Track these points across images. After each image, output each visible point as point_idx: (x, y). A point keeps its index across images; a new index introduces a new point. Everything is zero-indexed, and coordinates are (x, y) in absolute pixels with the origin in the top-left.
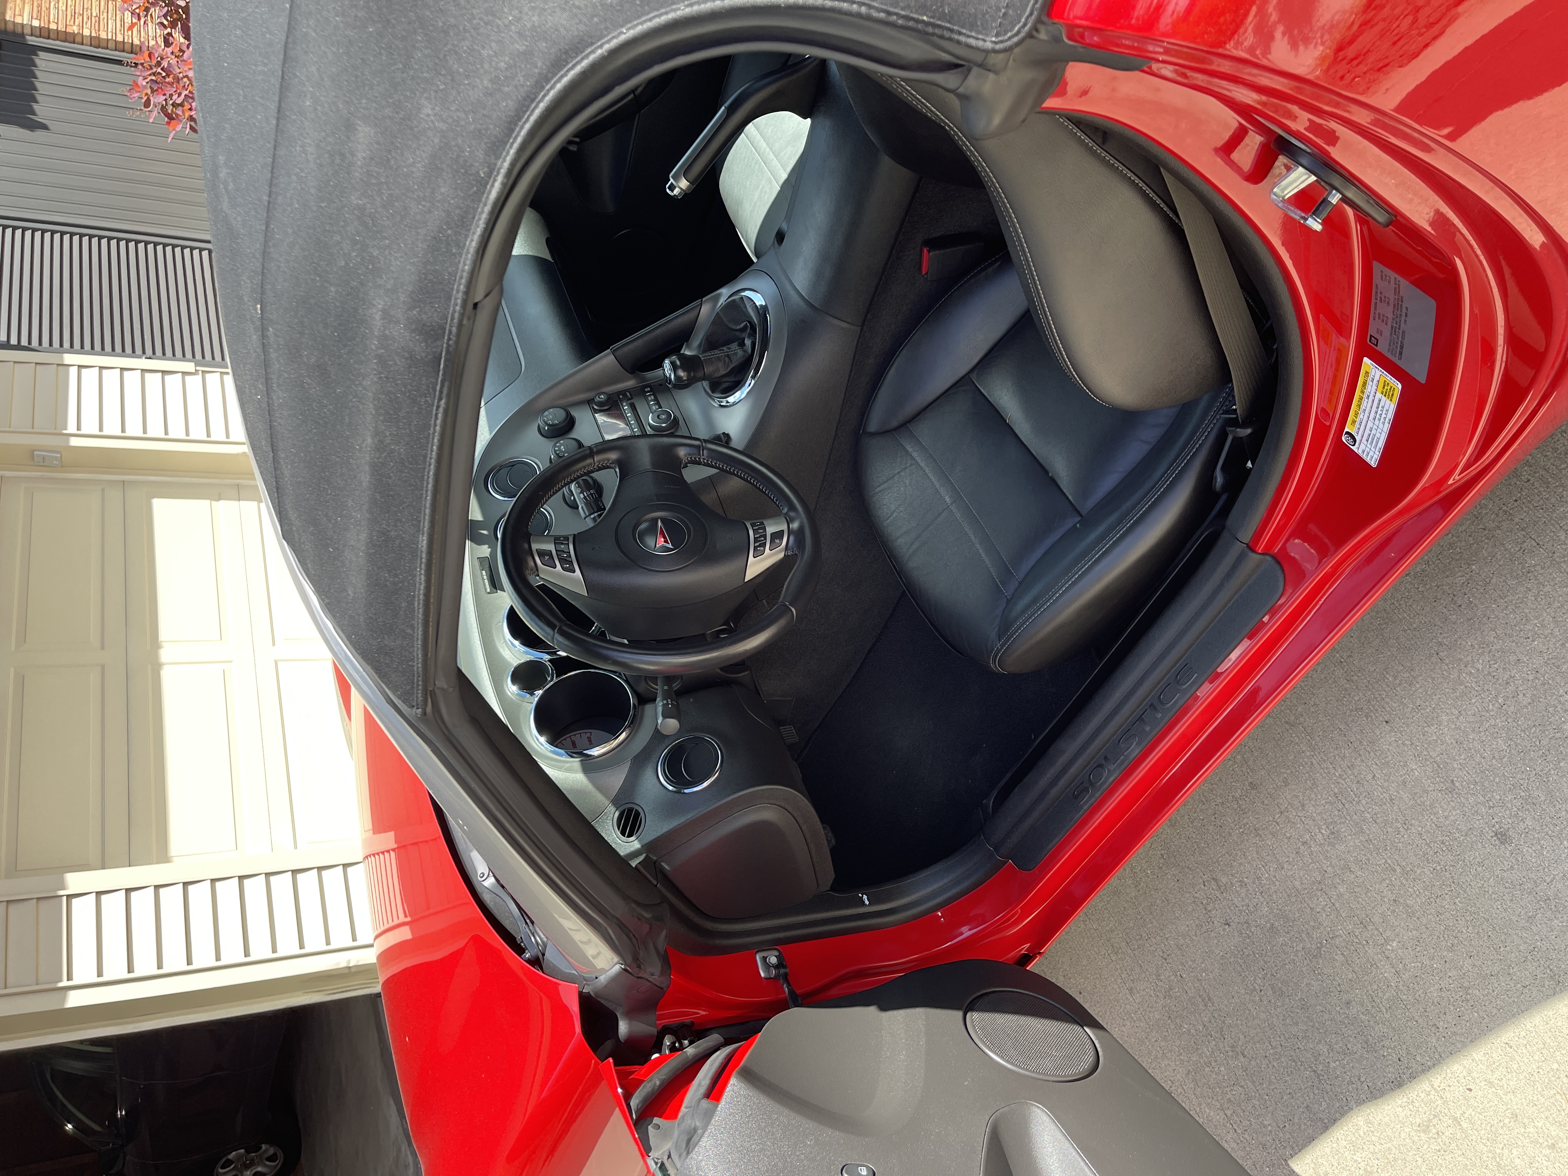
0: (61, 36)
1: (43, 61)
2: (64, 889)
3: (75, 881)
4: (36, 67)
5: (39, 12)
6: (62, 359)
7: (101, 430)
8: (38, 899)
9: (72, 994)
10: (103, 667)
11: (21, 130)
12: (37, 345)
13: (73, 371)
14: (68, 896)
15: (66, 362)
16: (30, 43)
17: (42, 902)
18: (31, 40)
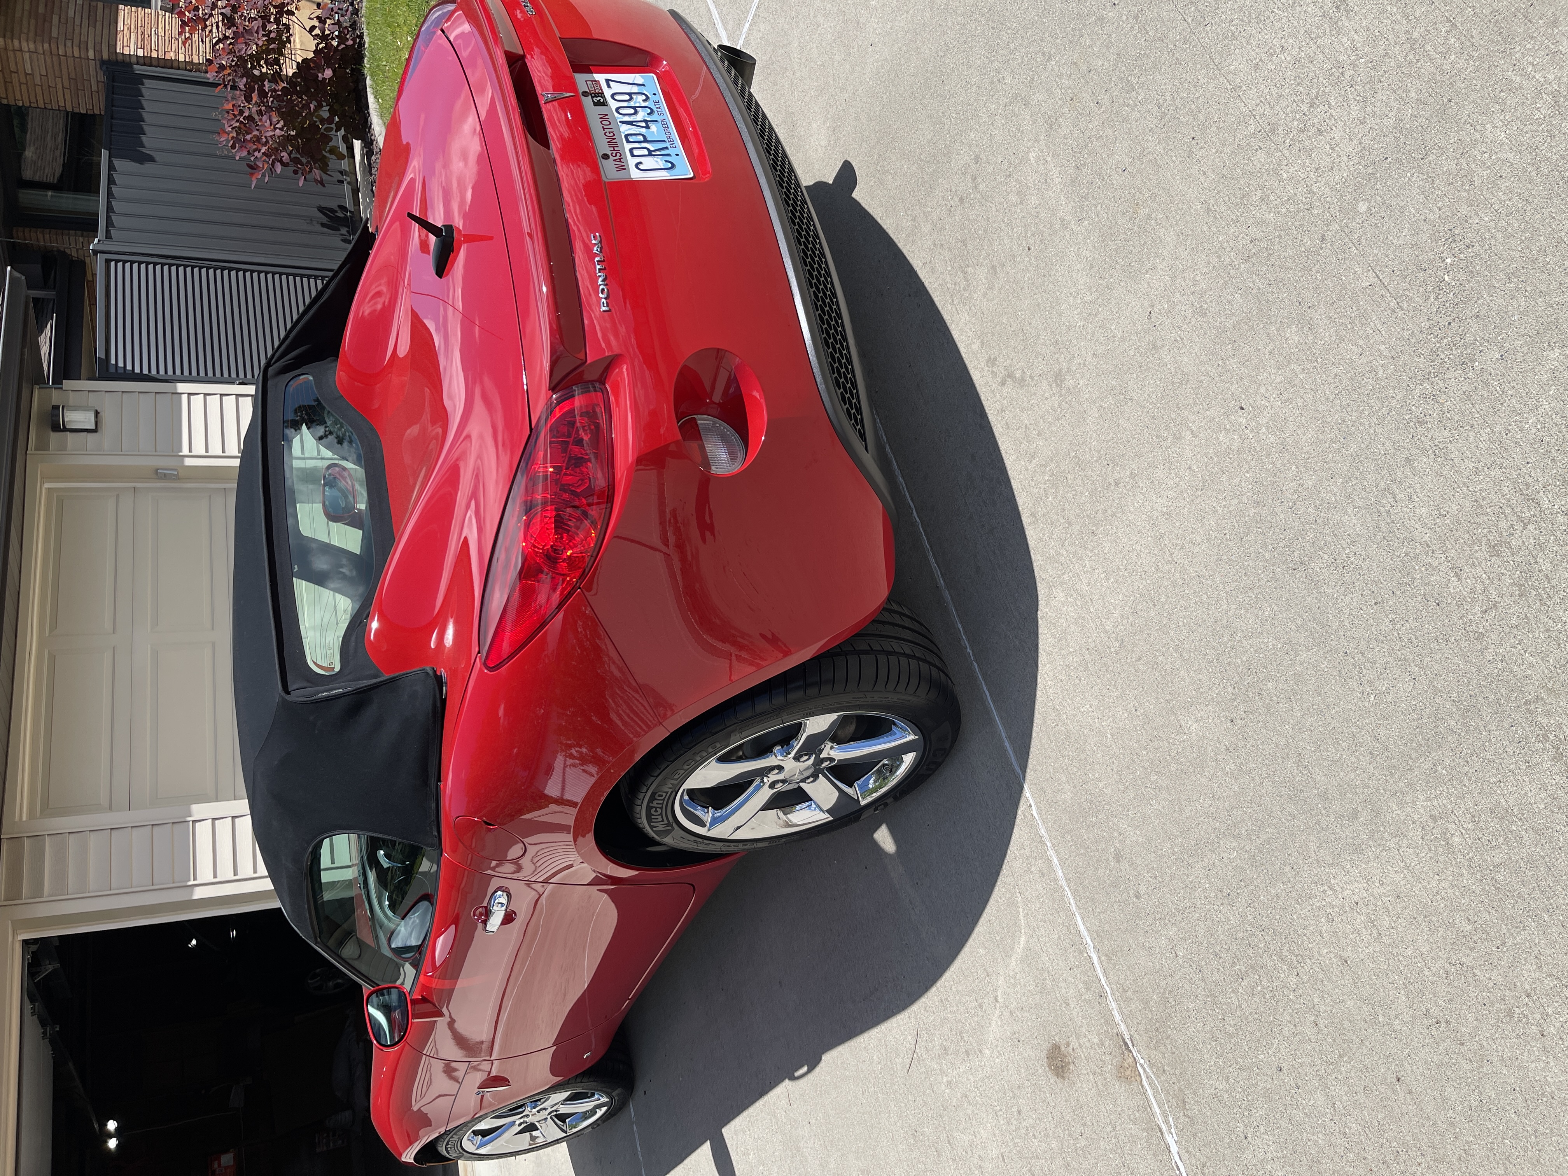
0: (162, 63)
1: (149, 89)
2: (190, 816)
3: (199, 810)
4: (143, 97)
5: (143, 40)
6: (176, 388)
7: (207, 451)
8: (173, 823)
9: (197, 889)
10: (213, 644)
11: (133, 163)
12: (156, 373)
13: (184, 398)
14: (193, 821)
15: (179, 391)
16: (137, 72)
17: (175, 825)
18: (138, 69)
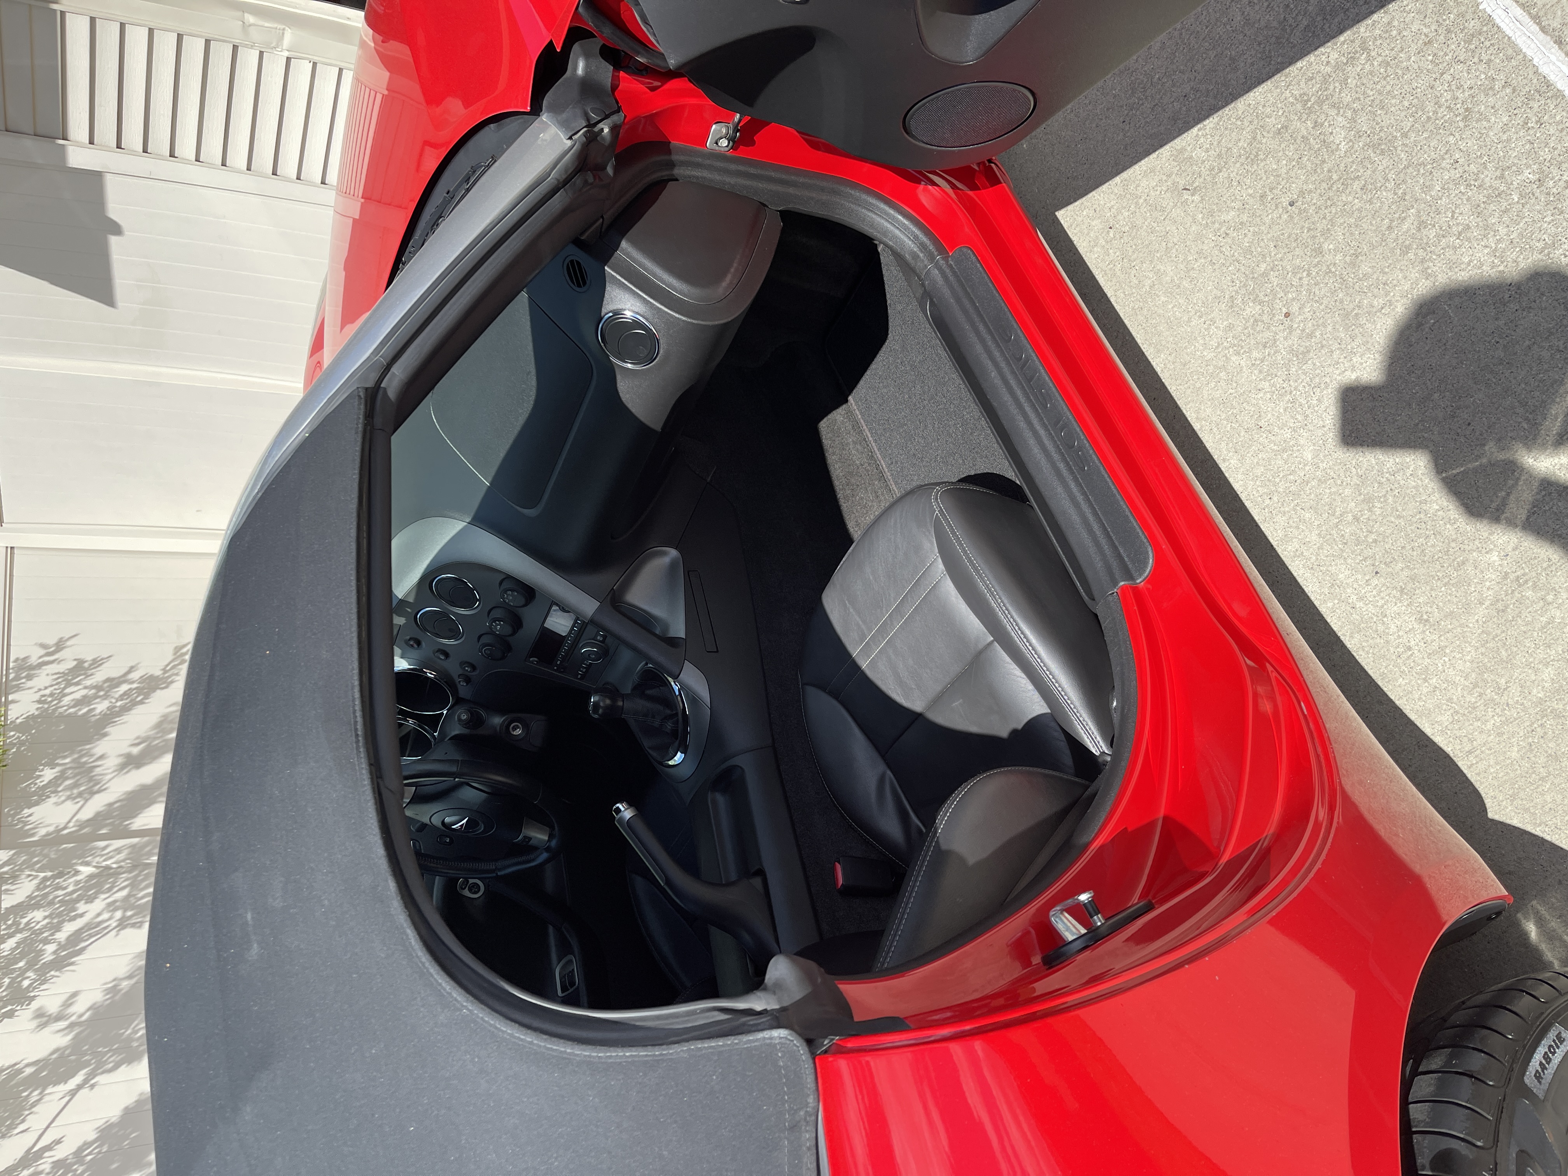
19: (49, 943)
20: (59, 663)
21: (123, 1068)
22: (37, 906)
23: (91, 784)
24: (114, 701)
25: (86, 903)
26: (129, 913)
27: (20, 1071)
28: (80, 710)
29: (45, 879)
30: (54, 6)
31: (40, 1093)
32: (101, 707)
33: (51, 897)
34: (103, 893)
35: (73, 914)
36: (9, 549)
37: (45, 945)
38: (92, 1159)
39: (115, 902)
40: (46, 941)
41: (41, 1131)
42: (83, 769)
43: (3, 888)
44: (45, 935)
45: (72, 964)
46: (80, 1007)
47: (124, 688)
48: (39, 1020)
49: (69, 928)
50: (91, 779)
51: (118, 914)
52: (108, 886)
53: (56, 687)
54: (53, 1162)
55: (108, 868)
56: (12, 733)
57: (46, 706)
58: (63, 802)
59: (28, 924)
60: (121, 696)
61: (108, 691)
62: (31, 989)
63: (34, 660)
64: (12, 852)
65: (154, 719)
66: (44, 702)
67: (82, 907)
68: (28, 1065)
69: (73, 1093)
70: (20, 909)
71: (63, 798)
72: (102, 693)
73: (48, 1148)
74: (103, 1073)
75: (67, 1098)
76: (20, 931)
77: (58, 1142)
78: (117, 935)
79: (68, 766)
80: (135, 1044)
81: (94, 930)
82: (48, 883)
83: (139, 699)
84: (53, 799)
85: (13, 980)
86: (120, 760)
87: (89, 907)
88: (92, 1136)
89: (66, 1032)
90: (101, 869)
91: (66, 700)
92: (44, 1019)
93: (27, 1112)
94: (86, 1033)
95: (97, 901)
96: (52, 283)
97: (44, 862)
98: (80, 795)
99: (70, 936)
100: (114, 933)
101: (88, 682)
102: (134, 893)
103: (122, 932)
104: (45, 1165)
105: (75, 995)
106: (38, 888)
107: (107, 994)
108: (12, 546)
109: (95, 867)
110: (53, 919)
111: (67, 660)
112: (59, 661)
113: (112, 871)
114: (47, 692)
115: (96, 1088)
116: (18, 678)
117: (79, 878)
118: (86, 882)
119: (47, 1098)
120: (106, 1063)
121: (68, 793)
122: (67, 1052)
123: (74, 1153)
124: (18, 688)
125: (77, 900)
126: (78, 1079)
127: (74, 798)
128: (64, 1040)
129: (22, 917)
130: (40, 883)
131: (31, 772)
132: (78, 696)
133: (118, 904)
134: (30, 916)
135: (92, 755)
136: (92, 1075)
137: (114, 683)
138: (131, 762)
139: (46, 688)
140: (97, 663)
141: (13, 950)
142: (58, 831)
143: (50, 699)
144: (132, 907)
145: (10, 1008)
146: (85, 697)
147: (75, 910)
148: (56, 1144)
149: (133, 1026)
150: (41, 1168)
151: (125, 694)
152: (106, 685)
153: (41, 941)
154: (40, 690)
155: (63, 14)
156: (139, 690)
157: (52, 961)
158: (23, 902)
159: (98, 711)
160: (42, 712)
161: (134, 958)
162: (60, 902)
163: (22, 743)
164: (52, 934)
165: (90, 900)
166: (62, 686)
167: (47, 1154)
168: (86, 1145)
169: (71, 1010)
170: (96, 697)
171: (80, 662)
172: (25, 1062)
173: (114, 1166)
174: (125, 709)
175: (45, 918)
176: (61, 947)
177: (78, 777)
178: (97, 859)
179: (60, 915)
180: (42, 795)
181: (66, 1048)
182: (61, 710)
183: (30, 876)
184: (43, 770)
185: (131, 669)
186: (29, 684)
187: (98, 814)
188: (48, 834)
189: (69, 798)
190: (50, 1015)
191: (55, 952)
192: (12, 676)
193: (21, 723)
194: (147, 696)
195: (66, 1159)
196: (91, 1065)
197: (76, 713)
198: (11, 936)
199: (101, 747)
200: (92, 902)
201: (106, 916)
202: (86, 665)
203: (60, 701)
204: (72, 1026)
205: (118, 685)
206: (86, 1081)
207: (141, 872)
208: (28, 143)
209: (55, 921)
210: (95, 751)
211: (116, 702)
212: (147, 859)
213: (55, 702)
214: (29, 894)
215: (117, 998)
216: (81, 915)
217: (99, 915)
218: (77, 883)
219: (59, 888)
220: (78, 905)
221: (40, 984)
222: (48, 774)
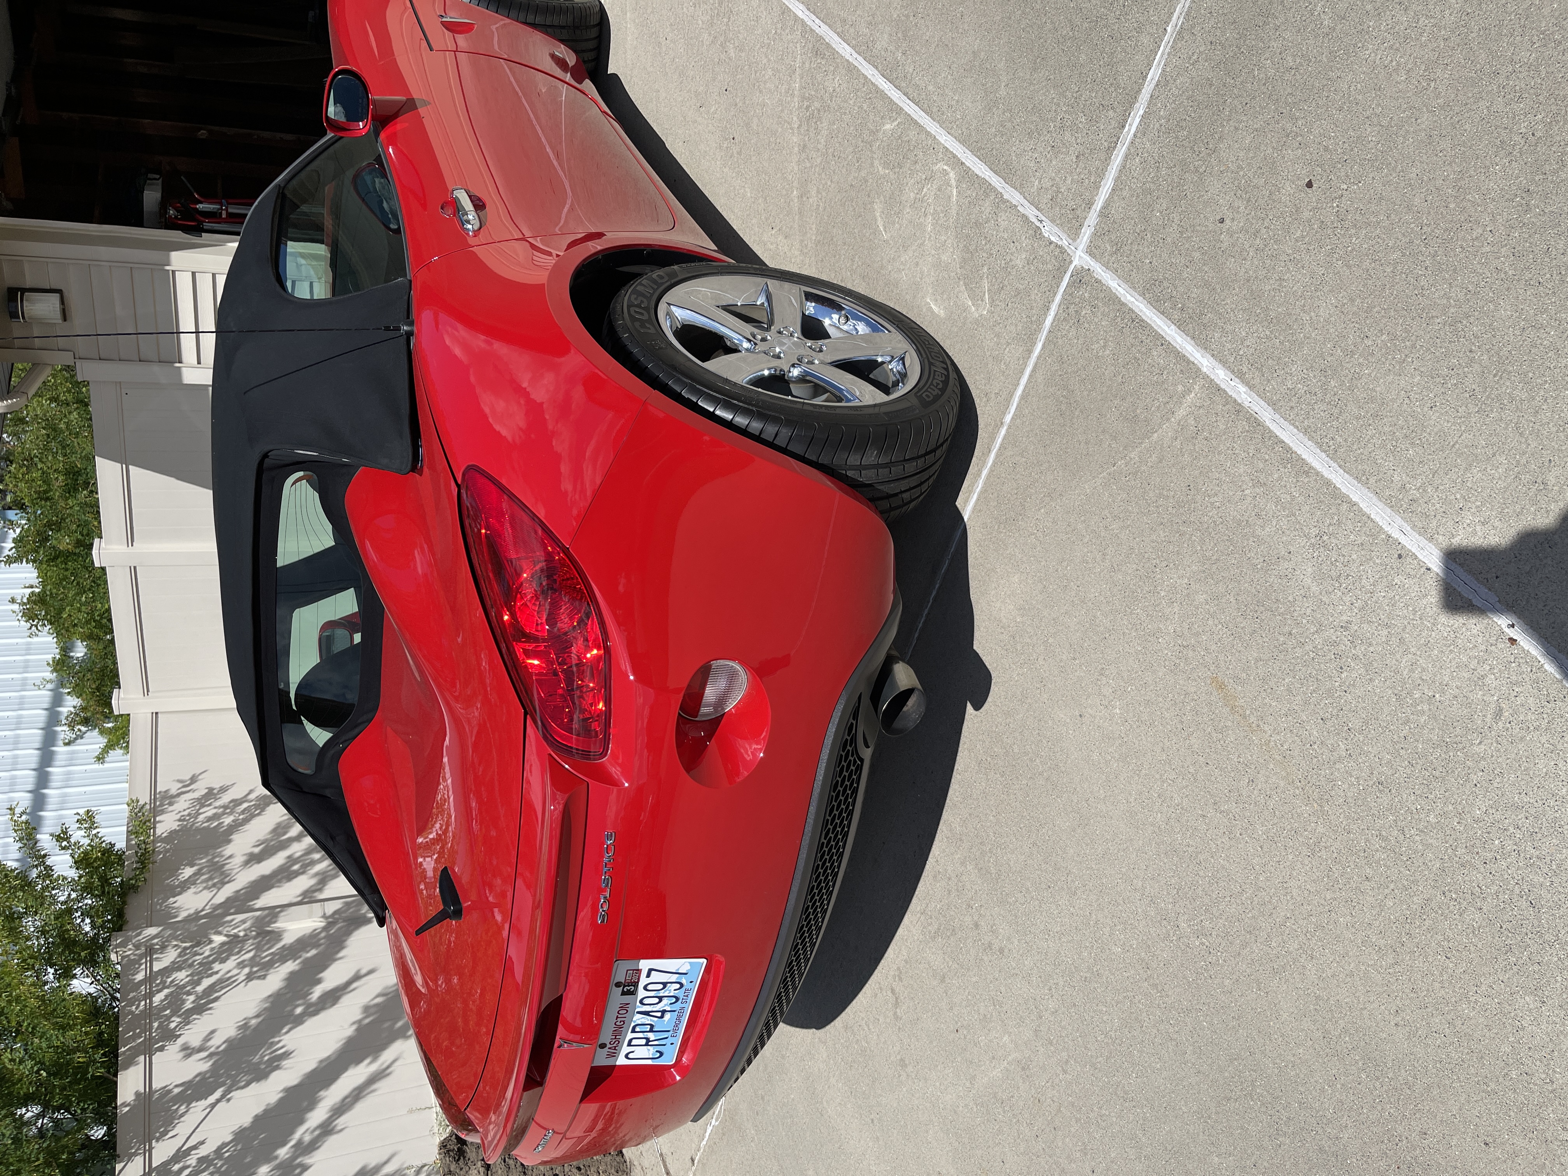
19: (191, 994)
20: (194, 792)
21: (253, 1084)
22: (179, 969)
23: (223, 877)
24: (237, 815)
25: (220, 963)
26: (255, 969)
27: (170, 1091)
28: (212, 824)
29: (185, 948)
30: (167, 268)
31: (187, 1107)
32: (228, 820)
33: (190, 961)
34: (233, 955)
35: (210, 972)
36: (154, 715)
37: (188, 995)
38: (229, 1156)
39: (243, 961)
40: (189, 993)
41: (188, 1135)
42: (216, 867)
43: (154, 957)
44: (188, 988)
45: (210, 1009)
46: (217, 1041)
47: (245, 805)
48: (185, 1052)
49: (206, 983)
50: (222, 873)
51: (247, 970)
52: (237, 950)
53: (193, 809)
54: (198, 1158)
55: (236, 936)
56: (159, 844)
57: (185, 823)
58: (201, 891)
59: (172, 982)
60: (242, 811)
61: (232, 809)
62: (177, 1029)
63: (174, 791)
64: (160, 928)
65: (271, 826)
66: (184, 820)
67: (216, 966)
68: (176, 1086)
69: (213, 1106)
70: (167, 971)
71: (200, 889)
72: (228, 811)
73: (195, 1147)
74: (237, 1089)
75: (208, 1110)
76: (168, 987)
77: (202, 1143)
78: (246, 986)
79: (204, 865)
80: (263, 1067)
81: (225, 983)
82: (188, 951)
83: (256, 812)
84: (193, 890)
85: (160, 1024)
86: (245, 858)
87: (222, 966)
88: (229, 1138)
89: (207, 1059)
90: (231, 938)
91: (201, 818)
92: (188, 1051)
93: (177, 1121)
94: (222, 1061)
95: (228, 962)
96: (178, 479)
97: (186, 934)
98: (214, 885)
99: (205, 989)
100: (243, 984)
101: (217, 804)
102: (259, 954)
103: (250, 984)
104: (192, 1160)
105: (213, 1032)
106: (179, 956)
107: (239, 1030)
108: (157, 711)
109: (226, 935)
110: (194, 976)
111: (200, 789)
112: (194, 791)
113: (240, 939)
114: (186, 813)
115: (231, 1102)
116: (162, 805)
117: (213, 945)
118: (219, 948)
119: (191, 1110)
120: (239, 1081)
121: (204, 885)
122: (208, 1075)
123: (215, 1151)
124: (163, 812)
125: (213, 962)
126: (218, 1094)
127: (209, 888)
128: (205, 1066)
129: (168, 977)
130: (181, 952)
131: (174, 871)
132: (210, 814)
133: (246, 963)
134: (173, 977)
135: (223, 856)
136: (228, 1091)
137: (237, 802)
138: (253, 859)
139: (184, 810)
140: (224, 789)
141: (162, 1001)
142: (197, 912)
143: (188, 818)
144: (257, 965)
145: (161, 1044)
146: (215, 814)
147: (211, 969)
148: (201, 1145)
149: (260, 1053)
150: (188, 1163)
151: (245, 809)
152: (232, 804)
153: (184, 994)
154: (180, 812)
155: (174, 272)
156: (256, 807)
157: (191, 1008)
158: (169, 966)
159: (226, 824)
160: (182, 828)
161: (261, 1002)
162: (198, 964)
163: (167, 851)
164: (194, 988)
165: (223, 961)
166: (197, 808)
167: (193, 1152)
168: (225, 1145)
169: (210, 1043)
170: (224, 813)
171: (211, 790)
172: (174, 1084)
173: (248, 1160)
174: (246, 821)
175: (187, 976)
176: (199, 998)
177: (213, 873)
178: (227, 929)
179: (199, 973)
180: (184, 886)
181: (206, 1072)
182: (197, 825)
183: (176, 945)
184: (184, 869)
185: (251, 792)
186: (171, 808)
187: (228, 899)
188: (189, 916)
189: (205, 888)
190: (193, 1048)
191: (193, 1002)
192: (158, 803)
193: (165, 837)
194: (263, 810)
195: (208, 1156)
196: (226, 1084)
197: (209, 826)
198: (159, 991)
199: (228, 850)
200: (224, 962)
201: (235, 972)
202: (215, 791)
203: (196, 818)
204: (211, 1055)
205: (240, 804)
206: (223, 1096)
207: (264, 938)
208: (156, 368)
209: (196, 978)
210: (224, 853)
211: (239, 815)
212: (269, 927)
213: (192, 820)
214: (173, 960)
215: (248, 1032)
216: (217, 973)
217: (229, 971)
218: (212, 949)
219: (196, 954)
220: (213, 965)
221: (185, 1025)
222: (187, 872)
